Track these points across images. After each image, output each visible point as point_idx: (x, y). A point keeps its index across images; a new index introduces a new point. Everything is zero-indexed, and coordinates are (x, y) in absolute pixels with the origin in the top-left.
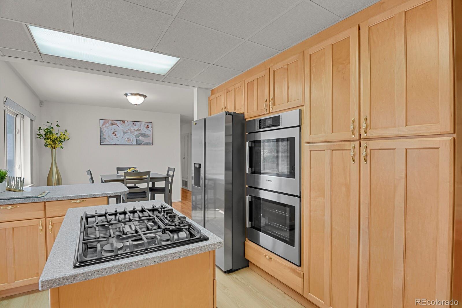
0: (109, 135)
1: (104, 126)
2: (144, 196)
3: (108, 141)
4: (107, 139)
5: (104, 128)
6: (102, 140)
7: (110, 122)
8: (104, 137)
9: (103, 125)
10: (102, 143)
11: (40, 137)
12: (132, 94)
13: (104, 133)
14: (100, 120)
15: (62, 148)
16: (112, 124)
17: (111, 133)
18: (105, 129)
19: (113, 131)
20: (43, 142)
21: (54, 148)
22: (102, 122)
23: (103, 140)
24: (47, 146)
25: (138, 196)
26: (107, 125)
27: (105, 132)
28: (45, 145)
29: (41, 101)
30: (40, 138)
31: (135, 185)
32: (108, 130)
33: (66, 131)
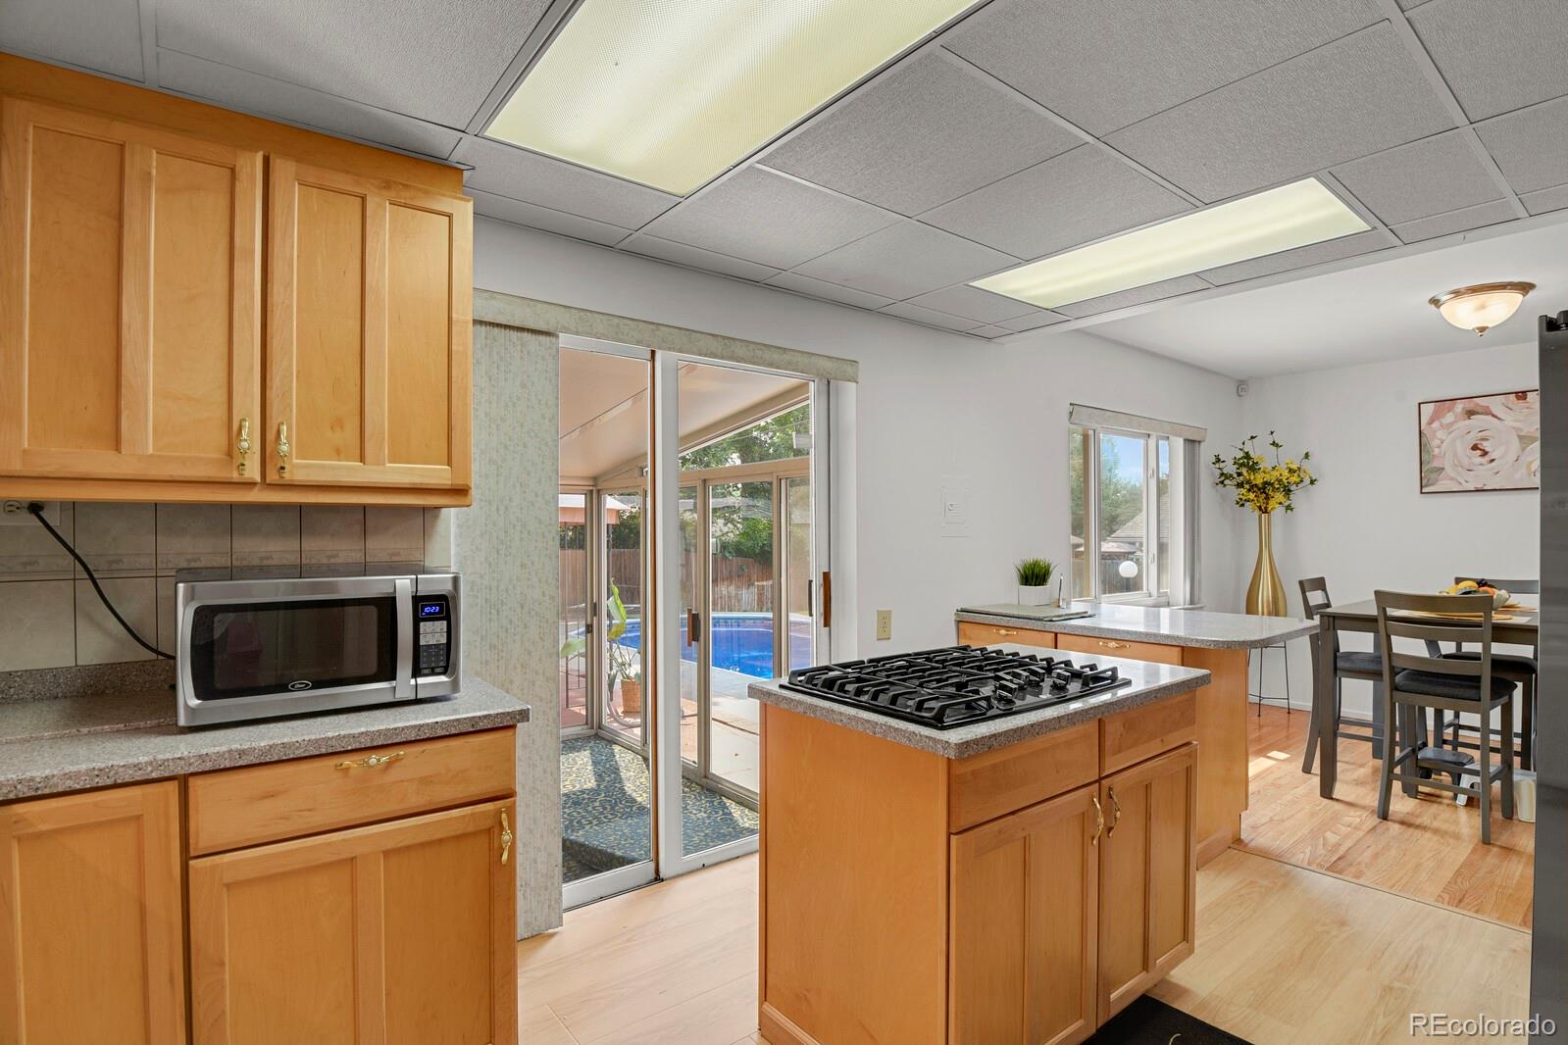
0: (1455, 455)
1: (1435, 425)
2: (1471, 693)
3: (1452, 479)
4: (1448, 469)
5: (1436, 431)
6: (1427, 478)
7: (1460, 406)
8: (1436, 464)
9: (1430, 423)
10: (1426, 486)
11: (1222, 482)
12: (1457, 293)
13: (1436, 451)
14: (1420, 404)
15: (1292, 510)
16: (1470, 413)
17: (1462, 448)
18: (1439, 434)
19: (1472, 439)
20: (1234, 493)
21: (1266, 511)
22: (1428, 410)
23: (1433, 476)
24: (1243, 505)
25: (1439, 689)
26: (1449, 418)
27: (1439, 447)
28: (1238, 503)
29: (1241, 381)
30: (1225, 486)
31: (1459, 647)
32: (1451, 439)
33: (1307, 456)
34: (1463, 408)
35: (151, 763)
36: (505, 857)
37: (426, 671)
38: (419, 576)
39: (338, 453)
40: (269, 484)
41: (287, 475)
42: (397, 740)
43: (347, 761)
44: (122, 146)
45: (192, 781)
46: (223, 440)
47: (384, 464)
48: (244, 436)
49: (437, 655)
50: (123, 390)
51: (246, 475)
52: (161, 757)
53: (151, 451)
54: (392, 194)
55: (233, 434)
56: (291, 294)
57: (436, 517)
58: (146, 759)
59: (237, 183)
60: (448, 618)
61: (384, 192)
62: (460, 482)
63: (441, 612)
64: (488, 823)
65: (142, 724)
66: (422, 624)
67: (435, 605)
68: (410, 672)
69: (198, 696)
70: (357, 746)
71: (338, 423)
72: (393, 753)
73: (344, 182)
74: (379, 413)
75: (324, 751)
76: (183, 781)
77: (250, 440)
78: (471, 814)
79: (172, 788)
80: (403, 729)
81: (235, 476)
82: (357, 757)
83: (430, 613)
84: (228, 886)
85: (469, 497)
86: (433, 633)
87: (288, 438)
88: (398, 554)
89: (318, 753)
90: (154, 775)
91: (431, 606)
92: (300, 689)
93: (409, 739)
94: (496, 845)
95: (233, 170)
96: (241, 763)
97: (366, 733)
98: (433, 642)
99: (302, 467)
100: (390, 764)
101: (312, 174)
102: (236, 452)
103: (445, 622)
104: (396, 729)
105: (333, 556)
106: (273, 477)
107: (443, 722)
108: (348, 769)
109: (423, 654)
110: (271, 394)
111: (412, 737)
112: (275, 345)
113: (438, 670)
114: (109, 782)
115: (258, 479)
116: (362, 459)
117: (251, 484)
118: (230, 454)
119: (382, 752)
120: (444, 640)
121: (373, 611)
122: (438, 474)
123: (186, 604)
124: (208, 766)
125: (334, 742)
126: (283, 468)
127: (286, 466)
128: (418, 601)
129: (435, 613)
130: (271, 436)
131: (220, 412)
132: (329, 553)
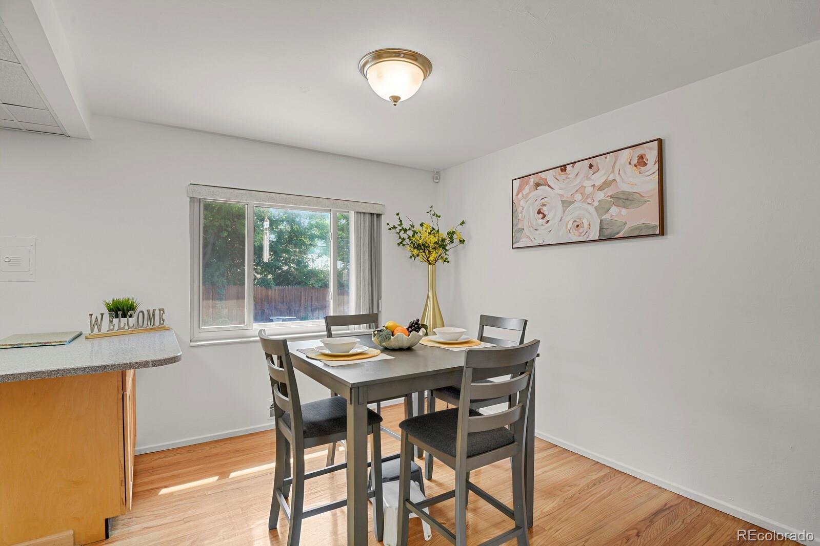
0: (529, 218)
1: (520, 196)
3: (527, 237)
4: (526, 229)
5: (520, 201)
6: (516, 236)
7: (532, 180)
8: (520, 226)
9: (518, 194)
10: (515, 243)
11: (402, 243)
13: (520, 215)
14: (513, 180)
15: (447, 262)
16: (537, 185)
17: (533, 212)
18: (522, 203)
19: (538, 205)
21: (431, 263)
22: (517, 185)
23: (518, 235)
24: (415, 259)
26: (527, 190)
27: (522, 212)
28: (411, 257)
30: (403, 245)
32: (527, 205)
33: (463, 223)
34: (534, 182)
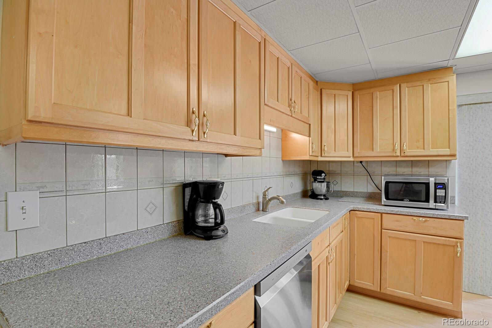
35: (376, 209)
36: (458, 255)
37: (438, 202)
38: (437, 178)
39: (418, 148)
40: (402, 156)
41: (406, 154)
42: (428, 216)
43: (414, 218)
44: (373, 93)
45: (383, 214)
46: (392, 148)
47: (430, 150)
48: (396, 146)
49: (442, 198)
50: (374, 140)
51: (397, 154)
52: (378, 208)
53: (379, 151)
54: (431, 82)
55: (394, 146)
56: (406, 113)
57: (451, 162)
58: (375, 208)
59: (394, 93)
60: (445, 189)
61: (429, 82)
62: (453, 153)
63: (443, 187)
64: (454, 244)
65: (376, 203)
66: (437, 190)
67: (441, 186)
68: (433, 201)
69: (386, 199)
70: (417, 215)
71: (418, 141)
72: (426, 219)
73: (419, 83)
74: (429, 137)
75: (409, 214)
76: (382, 214)
77: (397, 147)
78: (448, 240)
79: (380, 214)
80: (429, 214)
81: (395, 155)
82: (417, 218)
83: (440, 187)
84: (389, 237)
85: (456, 157)
86: (440, 193)
87: (406, 146)
88: (438, 173)
89: (408, 214)
90: (376, 211)
91: (440, 186)
92: (406, 201)
93: (430, 216)
94: (456, 251)
95: (393, 90)
96: (392, 213)
97: (419, 213)
98: (441, 195)
99: (408, 152)
100: (425, 221)
101: (410, 84)
102: (395, 150)
103: (444, 190)
104: (427, 213)
105: (420, 173)
106: (402, 154)
107: (440, 214)
108: (415, 220)
109: (438, 198)
110: (402, 136)
111: (431, 216)
112: (402, 126)
113: (442, 202)
114: (369, 211)
115: (399, 155)
116: (424, 149)
117: (398, 156)
118: (393, 150)
119: (423, 218)
120: (444, 195)
121: (424, 186)
122: (447, 151)
123: (384, 181)
124: (386, 212)
125: (412, 213)
126: (405, 152)
127: (397, 152)
128: (436, 184)
129: (441, 187)
130: (402, 145)
131: (392, 142)
132: (419, 172)
